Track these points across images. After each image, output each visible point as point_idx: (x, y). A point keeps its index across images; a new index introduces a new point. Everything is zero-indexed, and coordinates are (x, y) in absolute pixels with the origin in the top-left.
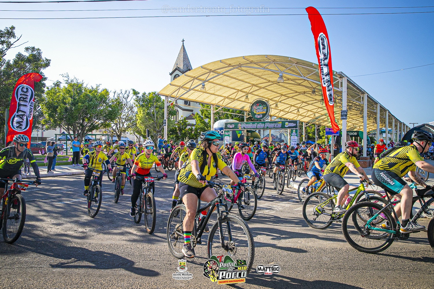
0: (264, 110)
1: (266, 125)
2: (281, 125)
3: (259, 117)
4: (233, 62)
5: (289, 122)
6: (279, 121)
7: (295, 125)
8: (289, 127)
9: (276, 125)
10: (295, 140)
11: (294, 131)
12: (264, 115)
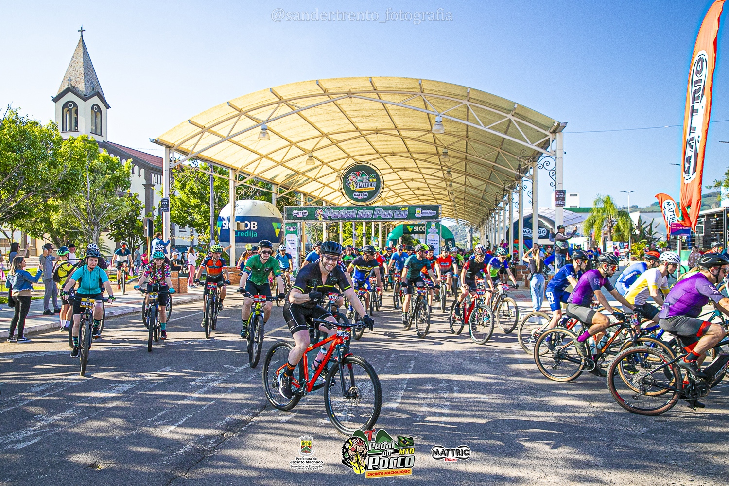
0: (371, 185)
1: (376, 214)
2: (406, 213)
3: (361, 197)
4: (338, 85)
5: (424, 208)
6: (404, 207)
7: (435, 213)
8: (423, 218)
9: (397, 213)
10: (436, 242)
11: (433, 225)
12: (372, 194)
